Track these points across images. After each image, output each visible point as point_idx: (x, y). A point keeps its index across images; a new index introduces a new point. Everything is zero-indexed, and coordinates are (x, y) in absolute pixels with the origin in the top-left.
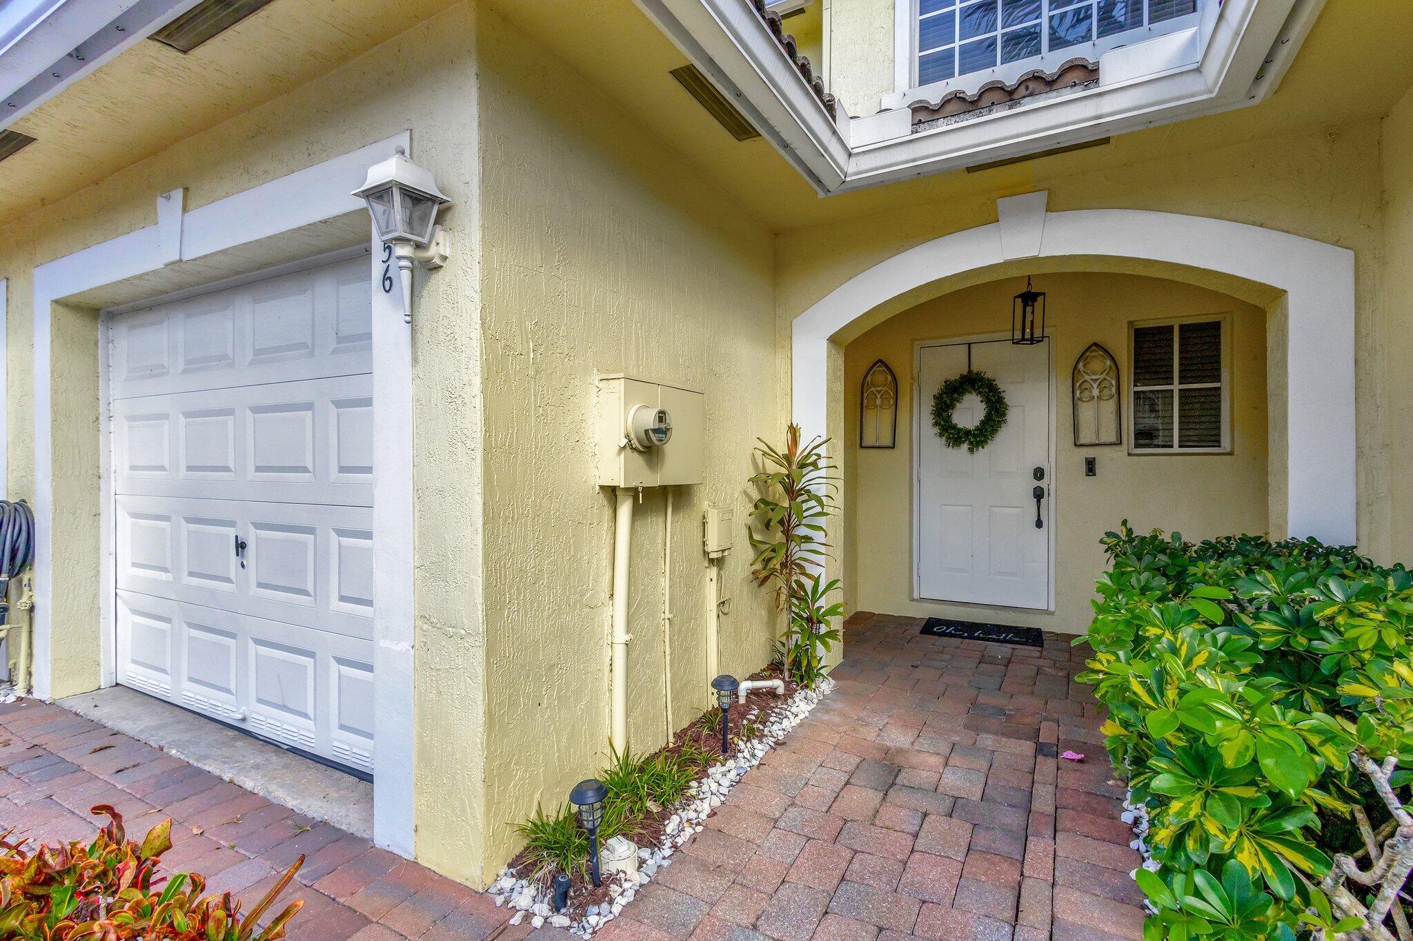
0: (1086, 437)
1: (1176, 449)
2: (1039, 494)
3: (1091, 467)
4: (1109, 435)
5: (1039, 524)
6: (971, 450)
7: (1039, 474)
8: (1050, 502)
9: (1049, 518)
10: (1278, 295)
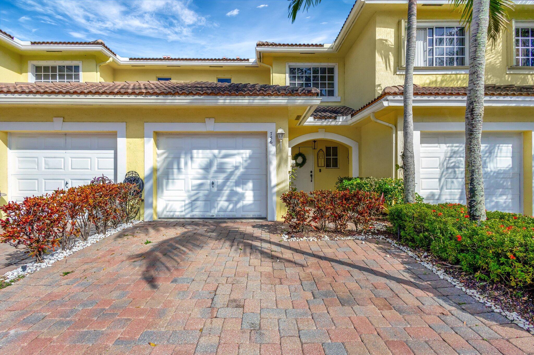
0: (320, 165)
1: (332, 167)
2: (311, 176)
3: (320, 171)
4: (323, 165)
5: (311, 181)
6: (300, 167)
7: (311, 172)
8: (313, 177)
9: (313, 180)
10: (351, 147)
